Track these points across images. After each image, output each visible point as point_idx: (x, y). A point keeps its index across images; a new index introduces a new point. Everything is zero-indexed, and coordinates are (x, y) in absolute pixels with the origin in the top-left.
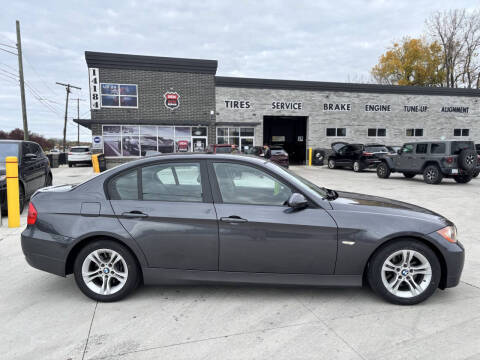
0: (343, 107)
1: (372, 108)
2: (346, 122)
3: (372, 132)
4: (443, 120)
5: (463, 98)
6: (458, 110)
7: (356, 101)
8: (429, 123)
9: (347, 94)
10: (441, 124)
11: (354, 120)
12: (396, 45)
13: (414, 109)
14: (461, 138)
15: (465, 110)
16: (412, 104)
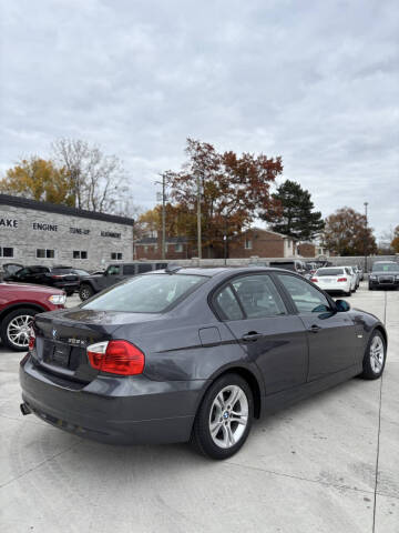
0: (9, 223)
1: (40, 227)
2: (13, 240)
3: (40, 253)
4: (102, 244)
5: (116, 225)
6: (113, 235)
7: (23, 217)
8: (92, 246)
9: (14, 209)
10: (101, 247)
11: (23, 239)
12: (24, 162)
13: (78, 231)
14: (117, 262)
15: (118, 236)
16: (76, 226)
